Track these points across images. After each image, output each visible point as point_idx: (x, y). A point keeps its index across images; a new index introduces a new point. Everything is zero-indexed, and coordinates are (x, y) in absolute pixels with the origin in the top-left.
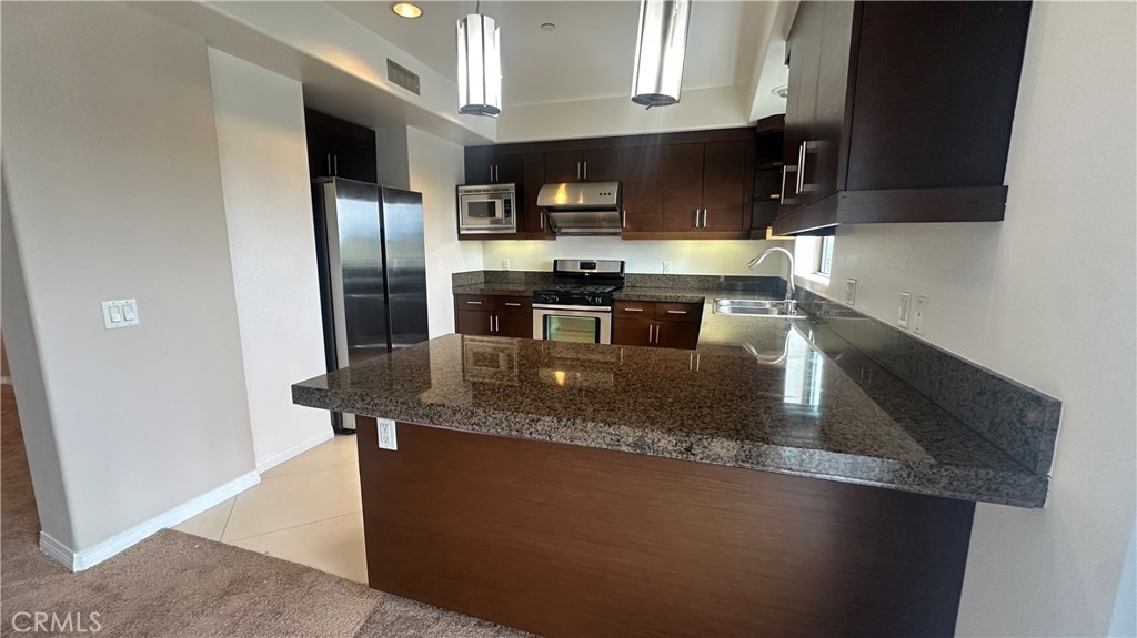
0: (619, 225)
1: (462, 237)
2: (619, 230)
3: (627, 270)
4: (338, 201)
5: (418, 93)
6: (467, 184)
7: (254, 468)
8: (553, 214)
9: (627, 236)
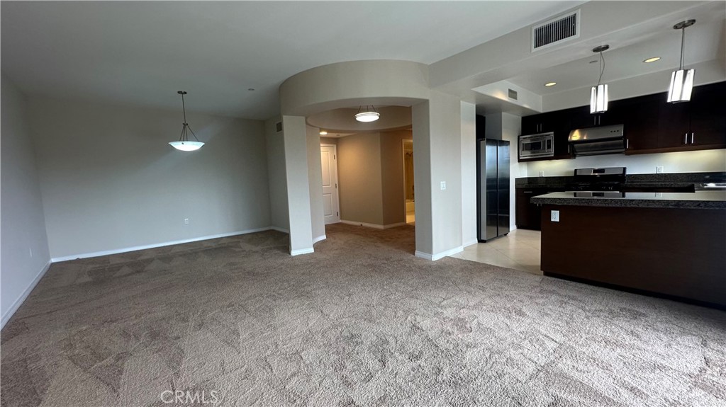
0: (623, 147)
1: (520, 161)
2: (624, 150)
3: (628, 173)
4: (487, 147)
5: (516, 99)
6: (522, 135)
7: (461, 245)
8: (575, 145)
9: (629, 153)
